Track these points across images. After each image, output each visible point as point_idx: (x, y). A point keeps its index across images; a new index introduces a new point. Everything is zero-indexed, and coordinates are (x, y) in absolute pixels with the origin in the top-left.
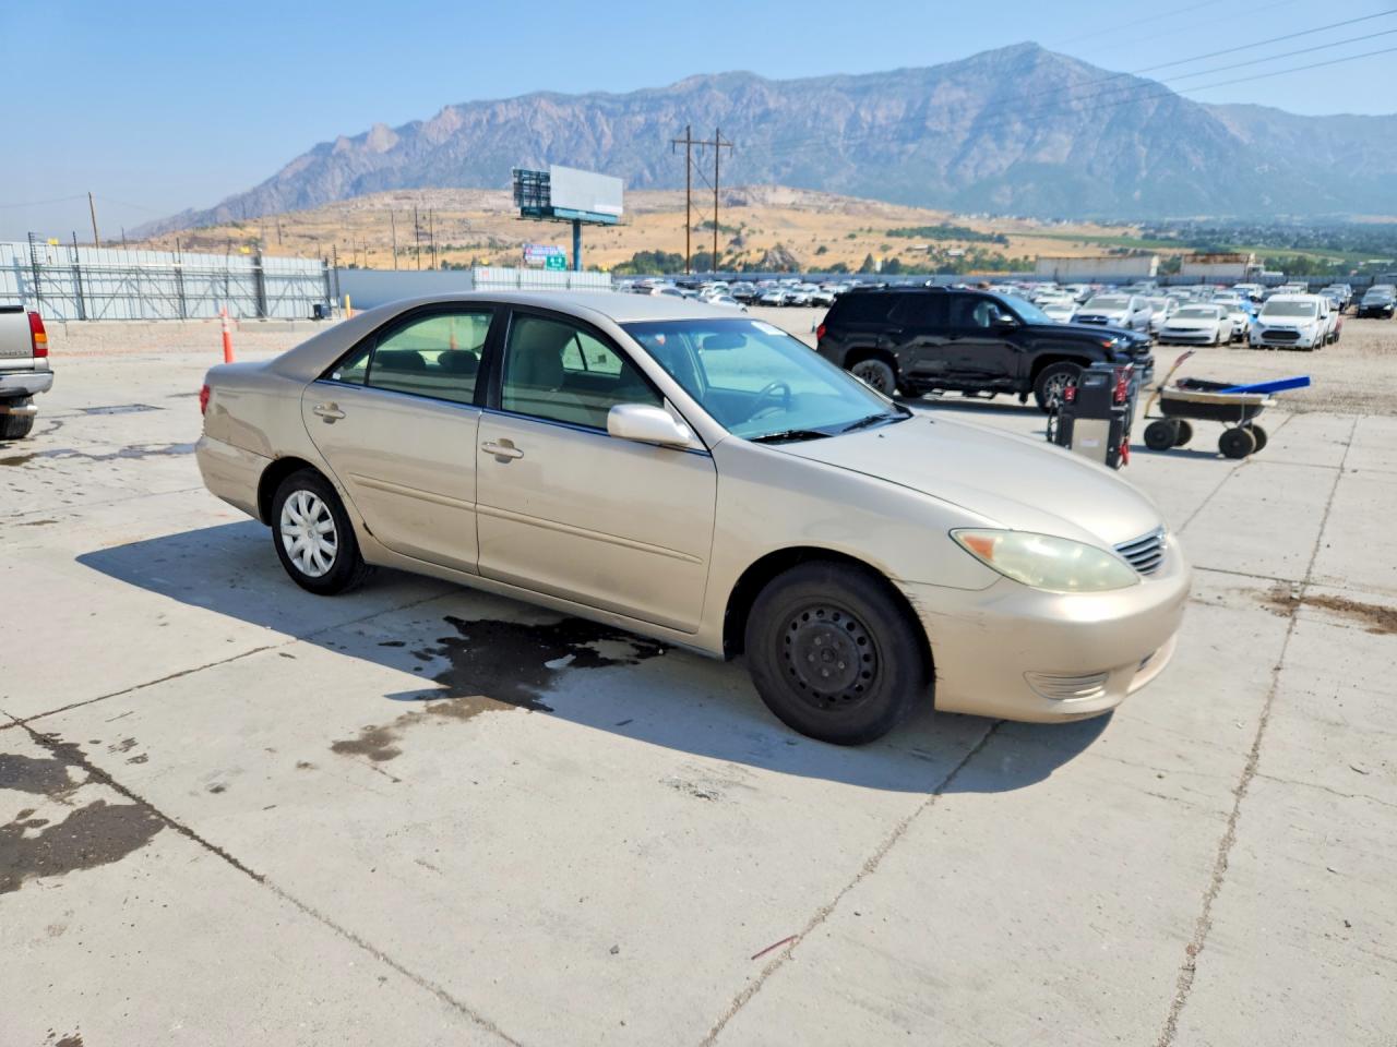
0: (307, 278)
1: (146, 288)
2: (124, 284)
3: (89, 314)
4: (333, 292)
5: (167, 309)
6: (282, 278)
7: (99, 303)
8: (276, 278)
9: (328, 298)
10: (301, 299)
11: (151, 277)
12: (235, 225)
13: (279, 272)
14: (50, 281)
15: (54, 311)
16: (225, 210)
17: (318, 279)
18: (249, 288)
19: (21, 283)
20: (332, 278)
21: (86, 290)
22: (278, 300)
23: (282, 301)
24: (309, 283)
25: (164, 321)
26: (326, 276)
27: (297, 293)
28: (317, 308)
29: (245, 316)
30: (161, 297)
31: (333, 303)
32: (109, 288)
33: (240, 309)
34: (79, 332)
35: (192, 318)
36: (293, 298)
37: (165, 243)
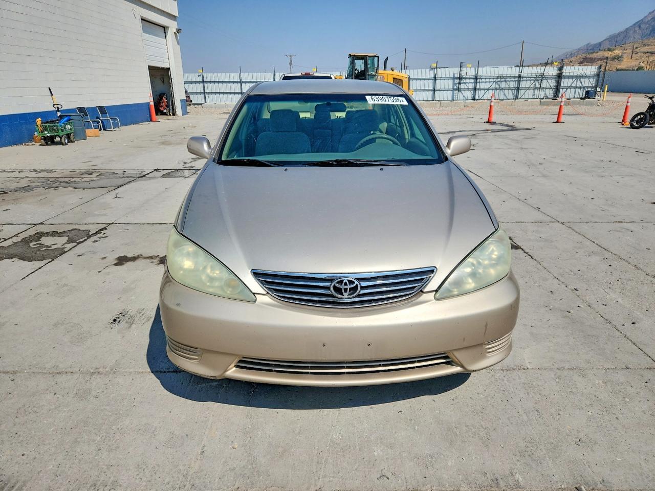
0: (586, 77)
1: (503, 85)
2: (494, 83)
3: (477, 98)
4: (600, 84)
5: (510, 94)
6: (572, 77)
7: (482, 92)
8: (568, 77)
9: (596, 87)
10: (580, 88)
11: (507, 79)
12: (609, 50)
13: (572, 74)
14: (465, 83)
15: (464, 96)
16: (607, 42)
17: (593, 77)
18: (553, 83)
19: (454, 84)
20: (601, 76)
21: (478, 87)
22: (567, 89)
23: (569, 89)
24: (587, 79)
25: (507, 101)
26: (598, 75)
27: (578, 85)
28: (587, 92)
29: (547, 98)
30: (509, 89)
31: (598, 90)
32: (487, 86)
33: (545, 94)
34: (469, 106)
35: (520, 99)
36: (576, 88)
37: (571, 62)
